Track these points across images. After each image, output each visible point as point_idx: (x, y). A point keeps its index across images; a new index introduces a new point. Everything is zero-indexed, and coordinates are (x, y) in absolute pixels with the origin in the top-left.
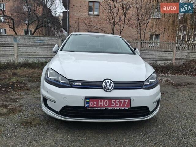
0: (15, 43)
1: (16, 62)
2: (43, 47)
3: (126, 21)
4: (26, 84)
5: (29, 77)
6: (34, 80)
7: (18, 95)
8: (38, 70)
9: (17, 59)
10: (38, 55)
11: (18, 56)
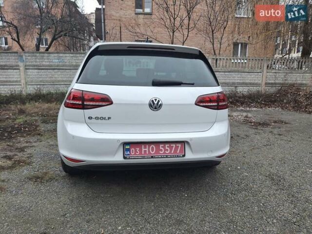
0: (21, 64)
1: (24, 93)
2: (63, 69)
3: (192, 25)
4: (38, 126)
5: (42, 115)
6: (49, 121)
7: (27, 142)
8: (56, 104)
9: (25, 88)
10: (56, 81)
11: (26, 83)
